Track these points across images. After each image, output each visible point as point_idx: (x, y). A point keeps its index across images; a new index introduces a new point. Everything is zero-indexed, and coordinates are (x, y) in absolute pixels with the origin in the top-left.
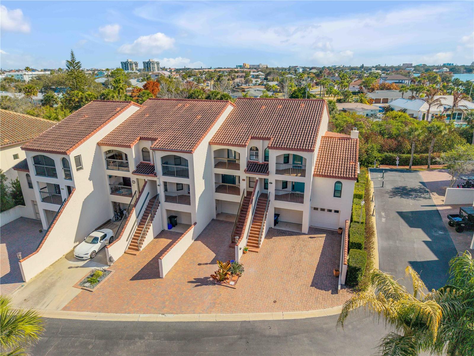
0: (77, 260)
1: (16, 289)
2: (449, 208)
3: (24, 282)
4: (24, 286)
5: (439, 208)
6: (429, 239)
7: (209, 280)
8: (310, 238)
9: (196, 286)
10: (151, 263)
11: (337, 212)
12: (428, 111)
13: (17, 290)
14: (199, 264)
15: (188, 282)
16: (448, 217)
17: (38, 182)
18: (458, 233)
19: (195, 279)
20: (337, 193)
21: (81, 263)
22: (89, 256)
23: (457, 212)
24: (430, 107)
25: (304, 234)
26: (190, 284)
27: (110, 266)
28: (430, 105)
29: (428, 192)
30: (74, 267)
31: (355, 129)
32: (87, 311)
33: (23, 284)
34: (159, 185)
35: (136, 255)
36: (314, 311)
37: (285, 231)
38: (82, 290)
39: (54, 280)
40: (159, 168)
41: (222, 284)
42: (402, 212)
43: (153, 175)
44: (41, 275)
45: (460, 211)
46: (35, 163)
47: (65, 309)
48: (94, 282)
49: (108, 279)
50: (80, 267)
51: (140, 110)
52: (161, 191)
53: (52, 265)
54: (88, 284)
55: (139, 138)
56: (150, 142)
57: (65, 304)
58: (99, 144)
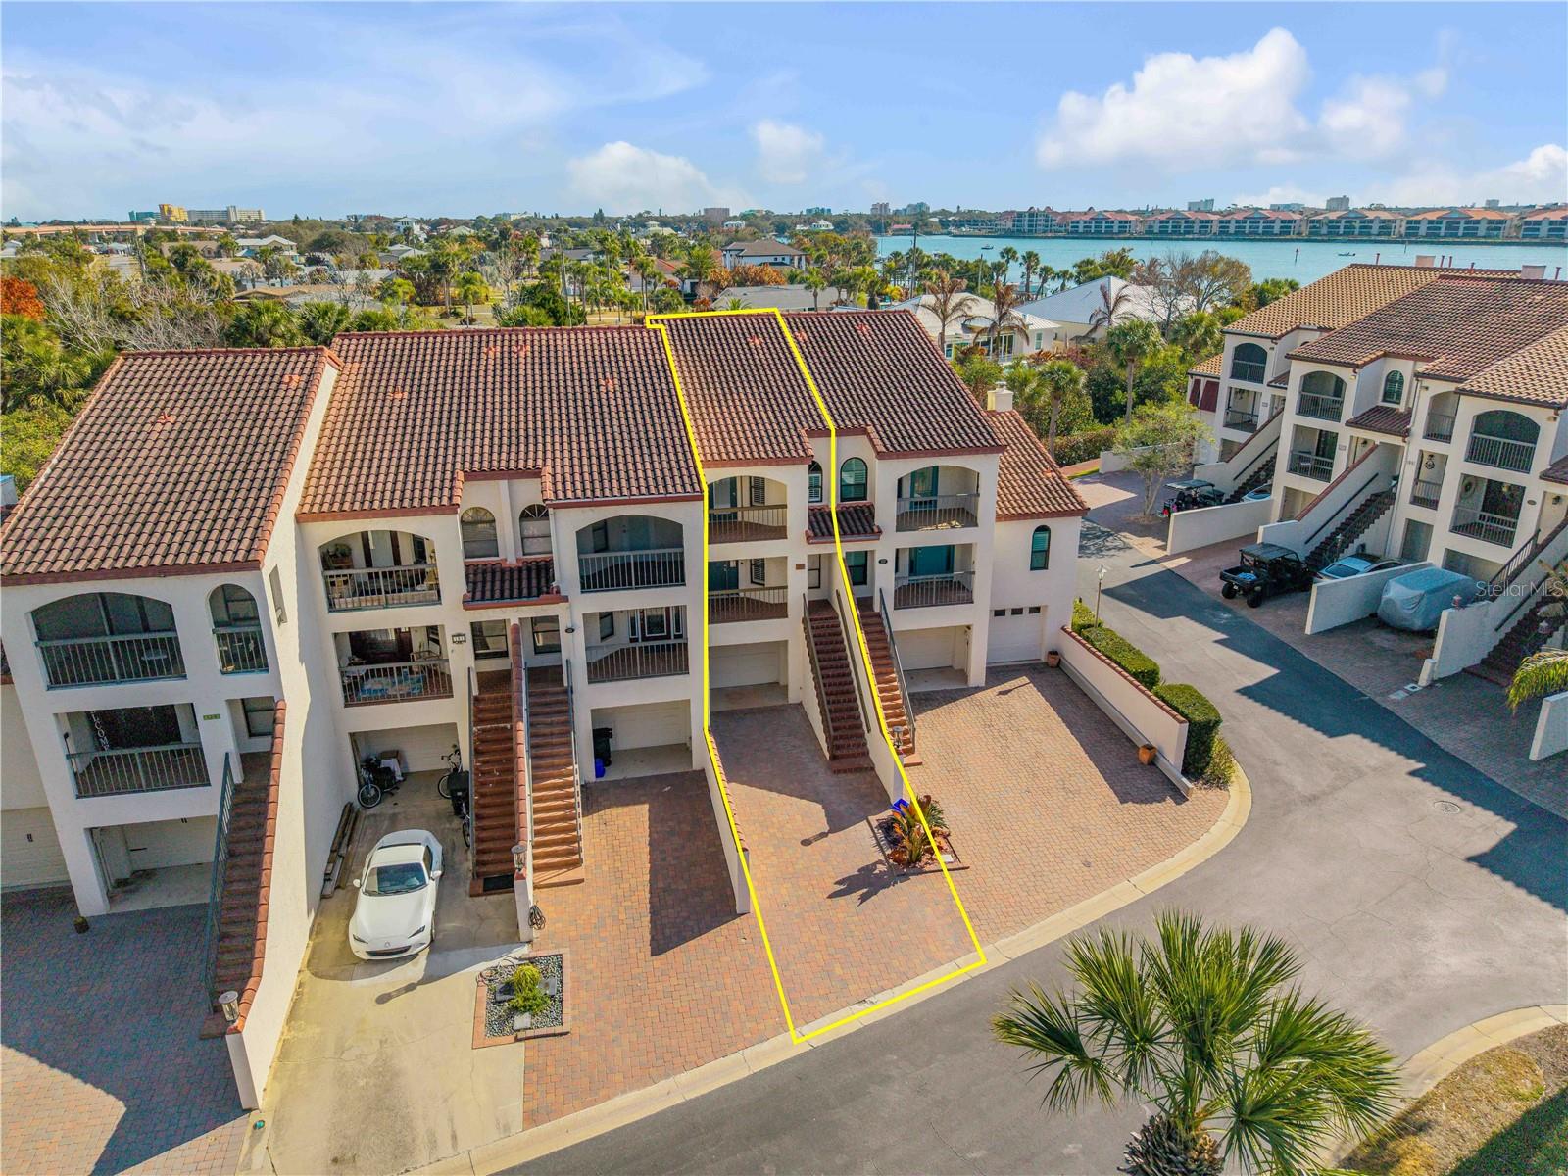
0: (380, 967)
1: (246, 1146)
2: (1184, 560)
3: (249, 1111)
4: (269, 1124)
5: (1170, 565)
6: (1224, 636)
7: (877, 872)
8: (1000, 693)
9: (864, 898)
10: (661, 884)
11: (1035, 610)
12: (942, 335)
13: (252, 1146)
14: (806, 842)
15: (830, 897)
16: (1222, 577)
17: (56, 715)
18: (1254, 610)
19: (838, 883)
20: (1040, 559)
21: (415, 970)
22: (425, 936)
23: (1232, 560)
24: (944, 326)
25: (978, 689)
26: (841, 900)
27: (529, 942)
28: (944, 320)
29: (1110, 535)
30: (399, 992)
31: (1001, 386)
32: (624, 1092)
33: (254, 1118)
34: (571, 630)
35: (582, 881)
38: (523, 1043)
39: (372, 1059)
40: (567, 567)
41: (927, 868)
42: (1108, 589)
43: (554, 595)
44: (290, 1065)
45: (1242, 557)
46: (41, 638)
47: (532, 1118)
48: (538, 1006)
49: (576, 980)
50: (422, 982)
51: (345, 378)
52: (575, 651)
53: (292, 1016)
54: (521, 1021)
55: (460, 476)
56: (504, 484)
57: (516, 1107)
58: (300, 519)
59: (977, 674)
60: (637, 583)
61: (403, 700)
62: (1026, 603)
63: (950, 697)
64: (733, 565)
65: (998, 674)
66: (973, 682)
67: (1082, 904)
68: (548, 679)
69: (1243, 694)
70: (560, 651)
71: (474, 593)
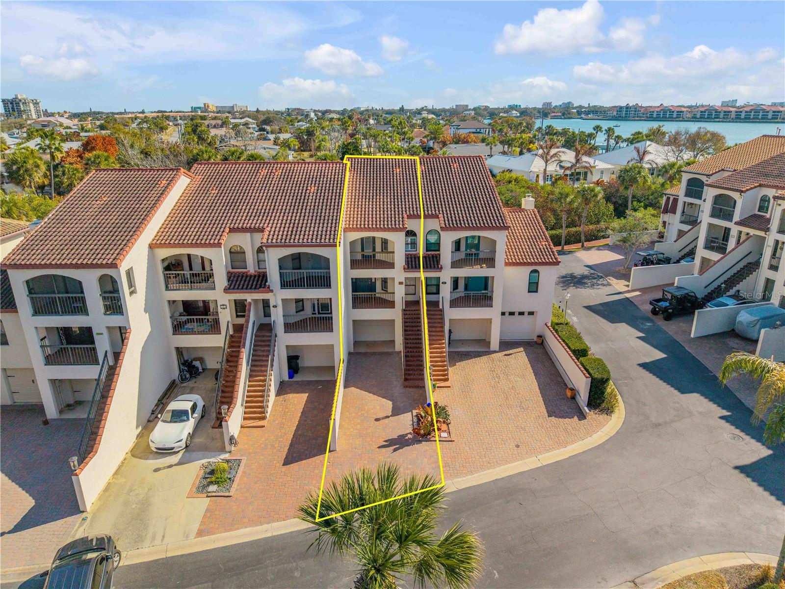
0: (161, 455)
1: (76, 528)
2: (637, 293)
3: (83, 512)
4: (89, 520)
5: (628, 295)
6: (642, 335)
7: (407, 438)
8: (505, 355)
9: (395, 450)
10: (299, 432)
11: (531, 313)
12: (545, 170)
13: (79, 527)
14: (377, 420)
15: (379, 447)
16: (651, 303)
17: (36, 328)
18: (667, 322)
19: (386, 441)
20: (533, 287)
21: (175, 459)
22: (183, 444)
23: (659, 295)
24: (546, 165)
25: (495, 352)
26: (384, 450)
27: (230, 452)
28: (546, 162)
29: (602, 277)
30: (164, 468)
31: (529, 196)
32: (246, 527)
33: (84, 515)
34: (275, 306)
35: (264, 426)
36: (573, 446)
37: (465, 352)
38: (209, 498)
39: (142, 496)
40: (274, 276)
41: (432, 439)
42: (590, 306)
43: (266, 289)
44: (107, 494)
45: (663, 293)
46: (30, 293)
47: (200, 533)
48: (222, 482)
49: (244, 472)
50: (176, 465)
51: (193, 182)
52: (278, 316)
53: (116, 473)
54: (213, 488)
55: (227, 230)
56: (248, 234)
57: (196, 527)
58: (151, 247)
59: (495, 344)
60: (307, 286)
61: (198, 334)
62: (526, 309)
63: (478, 355)
64: (373, 281)
65: (506, 345)
66: (492, 348)
67: (506, 466)
68: (265, 330)
69: (641, 366)
70: (270, 316)
71: (230, 286)
